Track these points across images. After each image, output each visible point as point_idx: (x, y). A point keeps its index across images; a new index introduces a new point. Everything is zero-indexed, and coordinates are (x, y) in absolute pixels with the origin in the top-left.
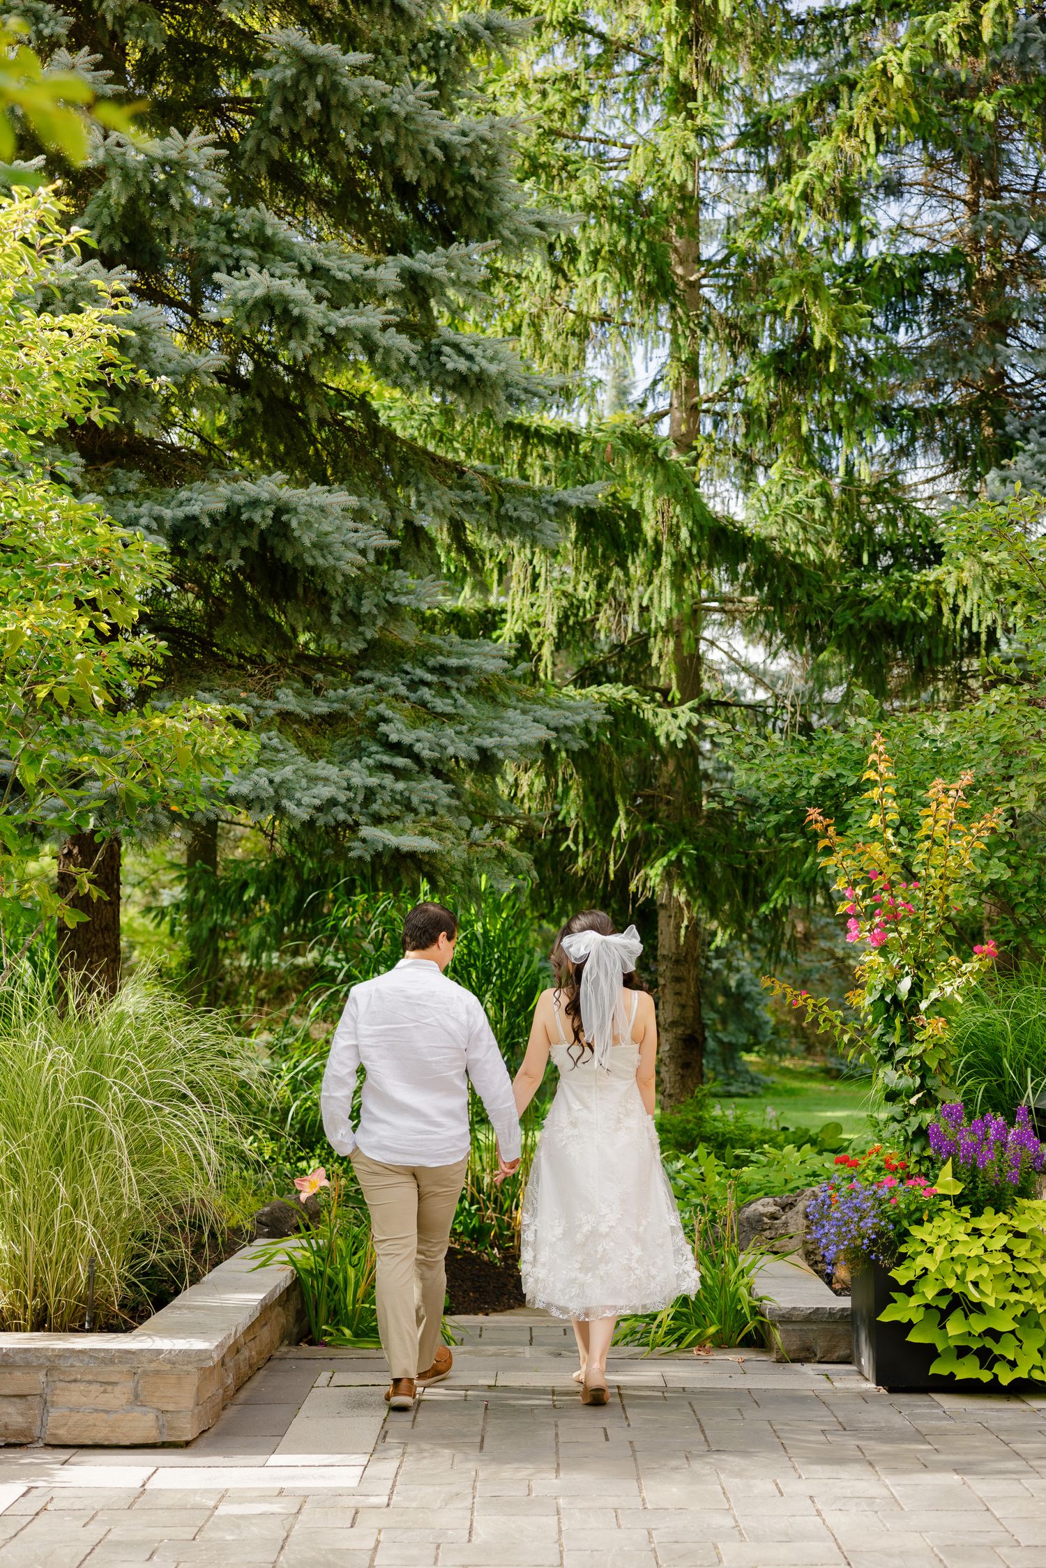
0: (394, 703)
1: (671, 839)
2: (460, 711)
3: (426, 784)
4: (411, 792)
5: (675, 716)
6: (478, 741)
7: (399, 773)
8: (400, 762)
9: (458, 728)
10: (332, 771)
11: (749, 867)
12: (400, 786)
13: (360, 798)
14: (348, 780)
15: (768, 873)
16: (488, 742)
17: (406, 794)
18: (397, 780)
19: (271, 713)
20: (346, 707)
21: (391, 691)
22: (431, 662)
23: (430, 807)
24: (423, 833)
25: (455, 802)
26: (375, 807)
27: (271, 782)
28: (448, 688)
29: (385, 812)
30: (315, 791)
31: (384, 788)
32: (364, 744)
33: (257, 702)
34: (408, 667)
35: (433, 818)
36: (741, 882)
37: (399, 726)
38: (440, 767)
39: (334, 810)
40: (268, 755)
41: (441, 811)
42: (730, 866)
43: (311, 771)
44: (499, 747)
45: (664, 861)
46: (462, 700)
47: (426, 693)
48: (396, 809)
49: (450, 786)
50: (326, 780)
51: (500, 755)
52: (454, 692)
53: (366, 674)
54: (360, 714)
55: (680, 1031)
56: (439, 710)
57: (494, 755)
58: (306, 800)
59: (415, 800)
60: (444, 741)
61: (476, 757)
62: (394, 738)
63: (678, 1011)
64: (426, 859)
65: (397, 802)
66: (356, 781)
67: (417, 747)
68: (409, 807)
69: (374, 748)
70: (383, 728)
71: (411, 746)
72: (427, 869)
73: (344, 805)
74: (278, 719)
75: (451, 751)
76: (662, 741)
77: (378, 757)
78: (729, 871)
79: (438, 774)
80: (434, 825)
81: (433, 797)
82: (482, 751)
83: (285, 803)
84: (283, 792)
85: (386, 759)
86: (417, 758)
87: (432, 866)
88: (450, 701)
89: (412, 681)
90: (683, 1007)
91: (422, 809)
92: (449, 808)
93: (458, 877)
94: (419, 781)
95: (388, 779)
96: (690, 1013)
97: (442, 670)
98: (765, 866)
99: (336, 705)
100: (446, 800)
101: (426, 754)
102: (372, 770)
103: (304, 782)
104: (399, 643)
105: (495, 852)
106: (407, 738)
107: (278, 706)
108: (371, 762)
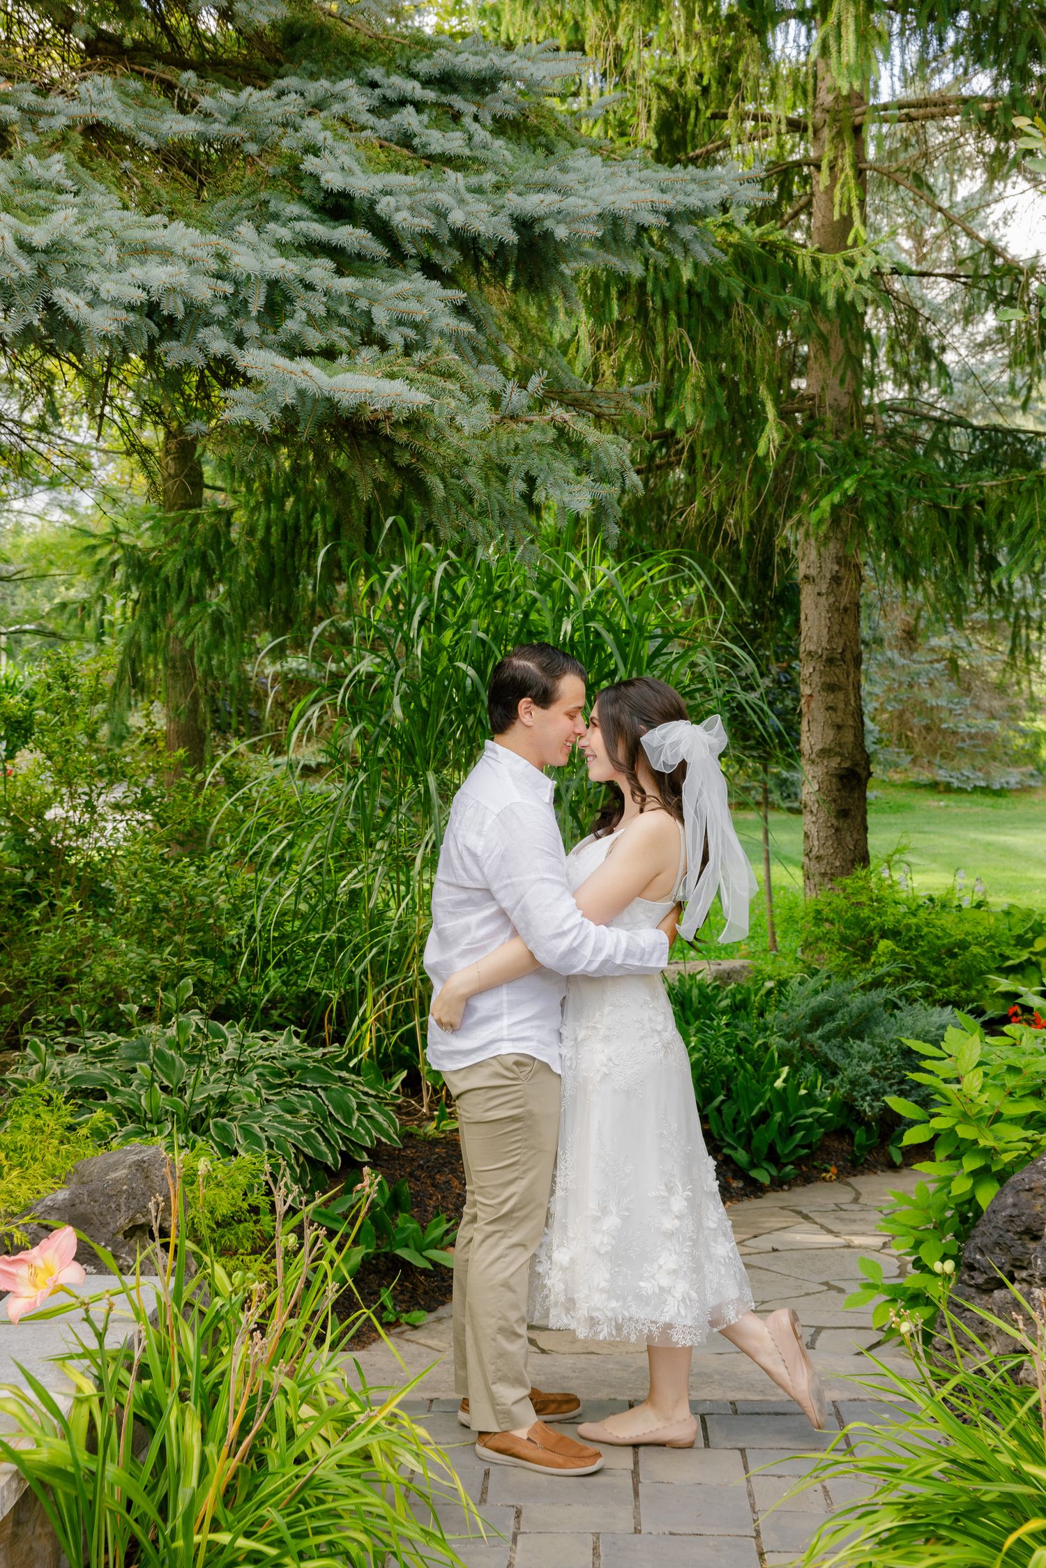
0: (342, 129)
1: (839, 465)
2: (477, 153)
3: (403, 286)
4: (372, 301)
5: (850, 263)
6: (515, 201)
7: (345, 261)
8: (348, 235)
9: (474, 180)
10: (180, 235)
11: (966, 508)
12: (348, 284)
13: (257, 303)
14: (221, 257)
15: (1000, 516)
16: (533, 203)
17: (362, 304)
18: (340, 272)
19: (60, 122)
20: (238, 131)
21: (337, 108)
22: (423, 66)
23: (411, 334)
24: (392, 376)
25: (467, 327)
26: (292, 326)
27: (26, 248)
28: (456, 117)
29: (315, 339)
30: (137, 271)
31: (309, 287)
32: (272, 206)
33: (29, 99)
34: (376, 73)
35: (418, 356)
36: (954, 530)
37: (347, 161)
38: (436, 257)
39: (203, 333)
40: (30, 197)
41: (436, 341)
42: (936, 506)
43: (138, 235)
44: (560, 215)
45: (836, 497)
46: (481, 135)
47: (408, 118)
48: (339, 336)
49: (458, 295)
50: (166, 254)
51: (561, 232)
52: (467, 120)
53: (290, 82)
54: (268, 148)
55: (834, 763)
56: (435, 148)
57: (547, 235)
58: (109, 288)
59: (381, 317)
60: (444, 198)
61: (512, 237)
62: (333, 180)
63: (831, 733)
64: (402, 436)
65: (343, 322)
66: (244, 261)
67: (384, 206)
68: (370, 337)
69: (294, 209)
70: (310, 163)
71: (373, 203)
72: (404, 459)
73: (221, 323)
74: (78, 140)
75: (457, 217)
76: (831, 302)
77: (300, 226)
78: (934, 514)
79: (431, 270)
80: (422, 367)
81: (420, 312)
82: (523, 224)
83: (62, 296)
84: (57, 271)
85: (319, 230)
86: (383, 230)
87: (418, 455)
88: (458, 134)
89: (385, 100)
90: (839, 727)
91: (396, 338)
92: (455, 339)
93: (473, 478)
94: (390, 280)
95: (320, 270)
96: (849, 737)
97: (446, 81)
98: (993, 507)
99: (216, 128)
100: (448, 322)
101: (403, 220)
102: (281, 246)
103: (111, 253)
104: (362, 39)
105: (552, 433)
106: (362, 184)
107: (76, 109)
108: (284, 233)
